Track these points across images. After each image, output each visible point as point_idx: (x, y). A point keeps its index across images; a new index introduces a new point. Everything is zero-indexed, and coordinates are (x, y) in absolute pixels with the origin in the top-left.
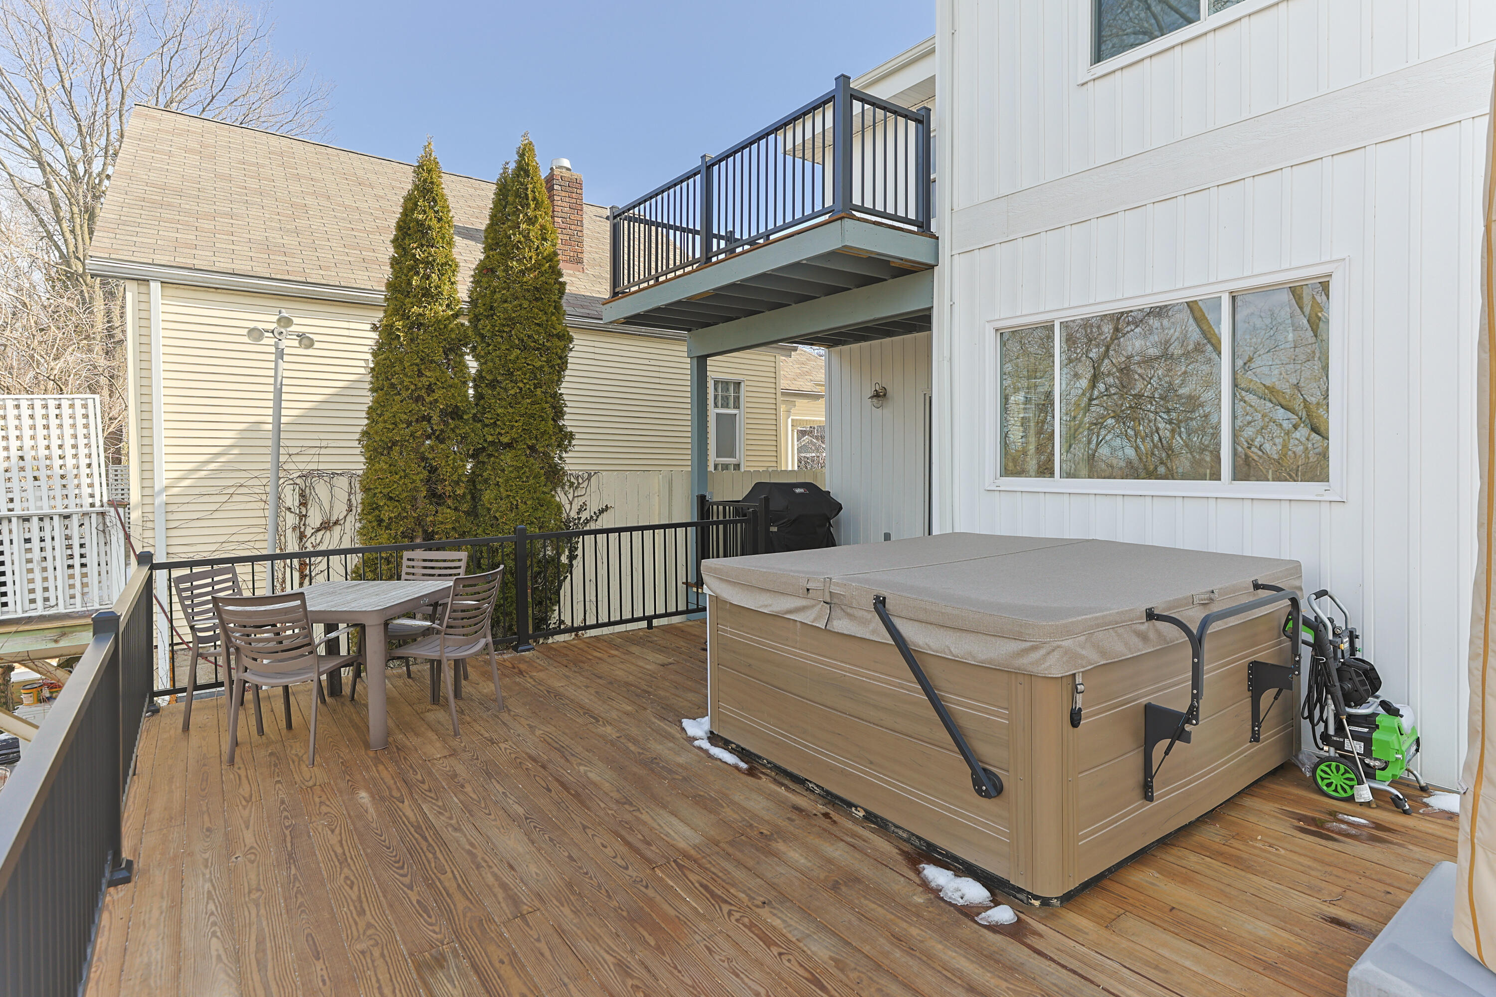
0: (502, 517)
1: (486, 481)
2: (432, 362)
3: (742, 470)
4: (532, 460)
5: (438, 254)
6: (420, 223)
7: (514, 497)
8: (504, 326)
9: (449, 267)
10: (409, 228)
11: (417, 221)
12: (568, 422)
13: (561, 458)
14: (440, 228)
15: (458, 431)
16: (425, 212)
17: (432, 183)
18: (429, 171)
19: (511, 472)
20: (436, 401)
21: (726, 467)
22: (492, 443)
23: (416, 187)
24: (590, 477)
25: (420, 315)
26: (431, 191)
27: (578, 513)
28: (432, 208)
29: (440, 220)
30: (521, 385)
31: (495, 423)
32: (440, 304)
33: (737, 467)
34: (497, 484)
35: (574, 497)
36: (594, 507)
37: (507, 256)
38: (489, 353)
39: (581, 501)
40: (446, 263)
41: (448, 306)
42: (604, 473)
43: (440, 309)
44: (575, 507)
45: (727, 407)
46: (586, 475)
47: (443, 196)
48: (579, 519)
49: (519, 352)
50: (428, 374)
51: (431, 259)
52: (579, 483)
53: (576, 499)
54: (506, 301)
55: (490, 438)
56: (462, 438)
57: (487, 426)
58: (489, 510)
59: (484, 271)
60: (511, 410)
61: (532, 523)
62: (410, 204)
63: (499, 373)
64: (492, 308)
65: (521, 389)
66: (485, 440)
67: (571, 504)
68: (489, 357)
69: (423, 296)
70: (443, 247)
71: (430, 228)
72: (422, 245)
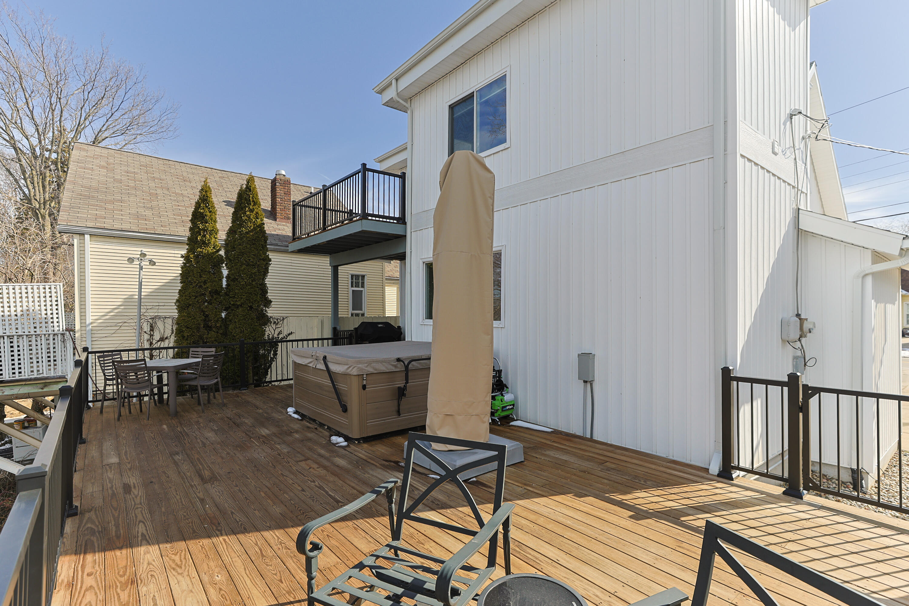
0: (237, 336)
1: (230, 321)
2: (206, 271)
3: (365, 316)
4: (250, 312)
5: (209, 226)
6: (202, 214)
7: (242, 327)
8: (239, 255)
9: (214, 231)
10: (197, 215)
11: (200, 212)
12: (270, 296)
13: (266, 311)
14: (211, 215)
15: (217, 300)
16: (204, 208)
17: (207, 197)
18: (206, 192)
19: (241, 317)
20: (208, 287)
21: (357, 315)
22: (233, 305)
23: (200, 199)
24: (283, 319)
25: (201, 252)
26: (206, 200)
27: (278, 335)
28: (206, 207)
29: (210, 212)
30: (246, 280)
31: (234, 296)
32: (210, 247)
33: (363, 315)
34: (235, 322)
35: (276, 328)
36: (285, 333)
37: (241, 226)
38: (233, 267)
39: (279, 330)
40: (213, 230)
41: (213, 248)
42: (290, 317)
43: (210, 250)
44: (277, 333)
45: (358, 287)
46: (282, 318)
47: (211, 202)
48: (278, 338)
49: (245, 266)
50: (204, 276)
51: (206, 228)
52: (278, 322)
53: (277, 329)
54: (240, 245)
55: (232, 303)
56: (219, 303)
57: (231, 297)
58: (232, 332)
59: (231, 232)
60: (241, 291)
61: (250, 338)
62: (198, 205)
63: (237, 276)
64: (234, 248)
65: (246, 282)
66: (230, 304)
67: (274, 331)
68: (233, 268)
69: (203, 244)
70: (211, 223)
71: (206, 215)
72: (203, 223)
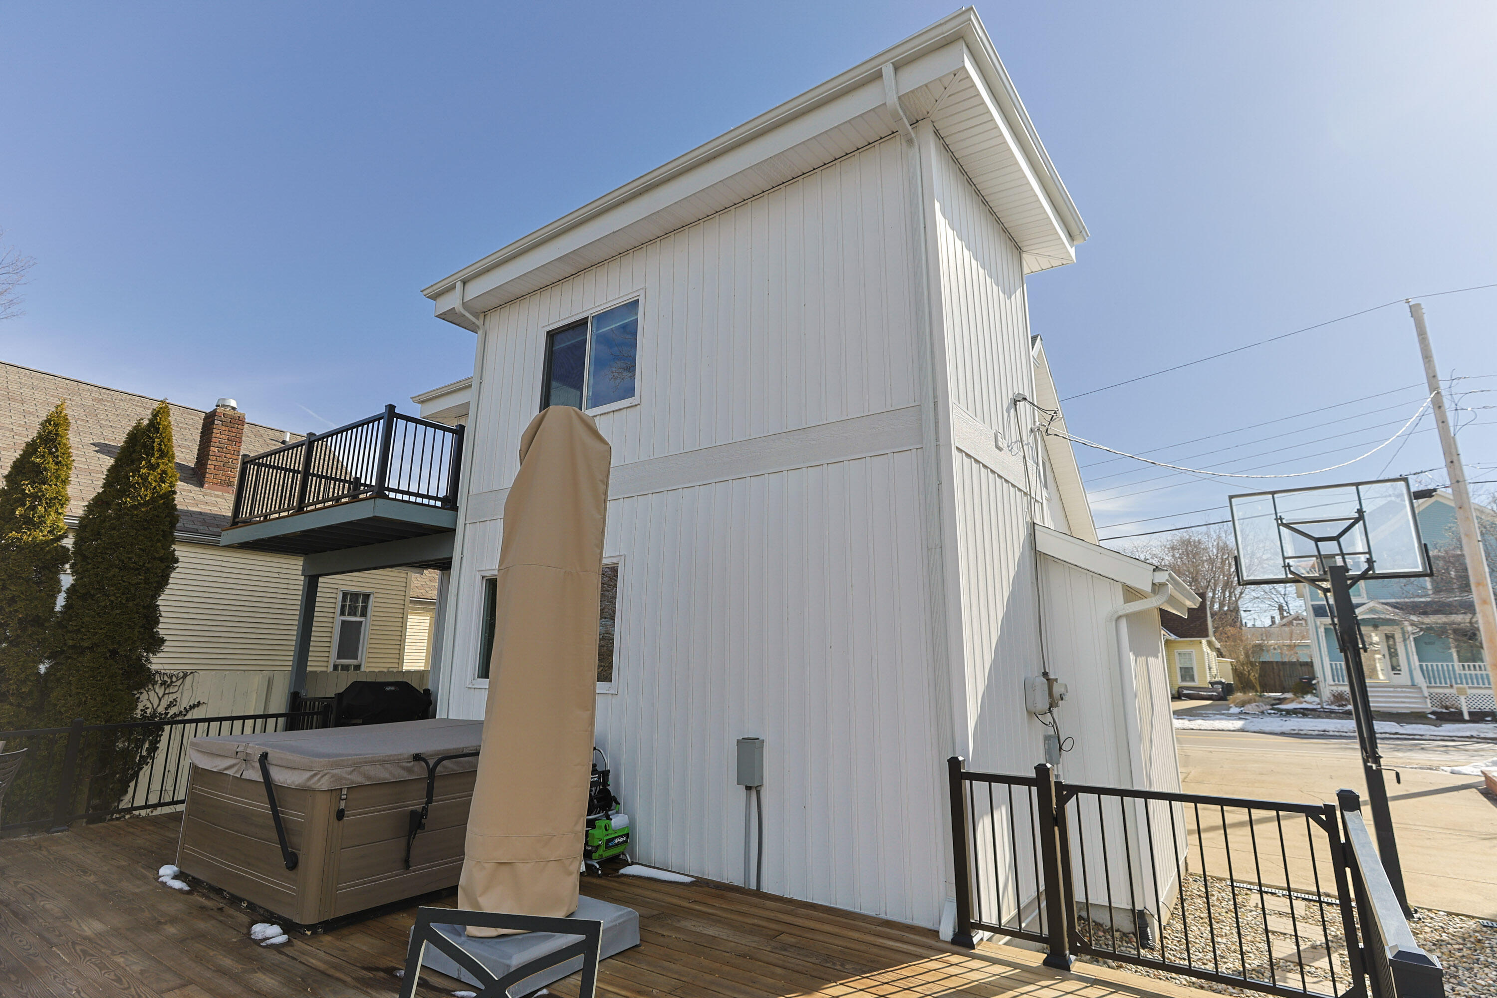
0: (66, 712)
1: (58, 680)
2: (19, 578)
3: (362, 669)
4: (111, 662)
5: (49, 491)
6: (38, 465)
7: (84, 694)
8: (107, 549)
9: (62, 500)
10: (24, 468)
11: (33, 462)
12: (162, 629)
13: (148, 659)
14: (57, 470)
15: (35, 637)
16: (43, 456)
17: (57, 435)
18: (56, 425)
19: (87, 672)
20: (17, 611)
21: (346, 668)
22: (73, 647)
23: (40, 436)
24: (185, 675)
25: (18, 539)
26: (54, 441)
27: (166, 709)
28: (51, 453)
29: (57, 463)
30: (112, 598)
31: (79, 630)
32: (41, 531)
33: (358, 667)
34: (70, 683)
35: (164, 694)
36: (184, 704)
37: (123, 493)
38: (87, 571)
39: (171, 698)
40: (56, 498)
41: (49, 532)
42: (201, 673)
43: (40, 535)
44: (164, 703)
45: (355, 615)
46: (181, 675)
47: (65, 445)
48: (167, 714)
49: (117, 570)
50: (13, 588)
51: (40, 494)
52: (172, 682)
53: (166, 696)
54: (114, 529)
55: (70, 643)
56: (39, 642)
57: (70, 632)
58: (56, 705)
59: (98, 504)
60: (98, 619)
61: (99, 716)
62: (31, 448)
63: (93, 588)
64: (99, 534)
65: (112, 602)
66: (65, 644)
67: (160, 700)
68: (87, 574)
69: (25, 523)
70: (56, 485)
71: (45, 469)
72: (34, 483)
